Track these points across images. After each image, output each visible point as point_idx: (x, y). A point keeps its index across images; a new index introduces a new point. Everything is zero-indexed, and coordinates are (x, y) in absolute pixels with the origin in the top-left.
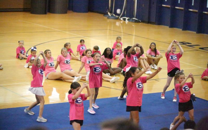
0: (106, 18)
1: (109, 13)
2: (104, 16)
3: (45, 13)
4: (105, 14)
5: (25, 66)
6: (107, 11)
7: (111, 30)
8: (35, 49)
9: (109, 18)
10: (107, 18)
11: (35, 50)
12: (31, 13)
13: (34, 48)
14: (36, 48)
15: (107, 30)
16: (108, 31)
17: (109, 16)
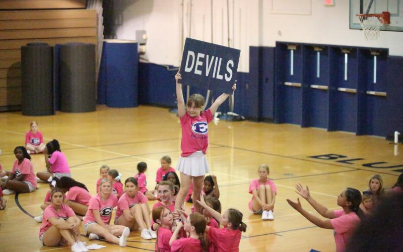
0: (174, 115)
2: (170, 111)
3: (52, 113)
4: (173, 108)
12: (24, 114)
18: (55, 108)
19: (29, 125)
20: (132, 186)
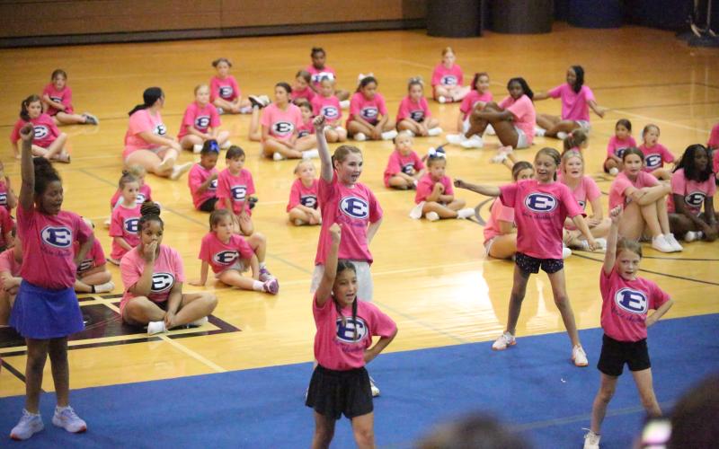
0: (683, 44)
1: (694, 28)
2: (676, 36)
3: (477, 33)
4: (683, 31)
5: (411, 215)
6: (687, 21)
7: (704, 85)
8: (439, 154)
9: (694, 42)
10: (686, 42)
11: (441, 158)
12: (430, 34)
13: (437, 151)
14: (442, 152)
15: (689, 83)
16: (693, 87)
17: (696, 37)
18: (482, 25)
19: (441, 53)
20: (637, 162)
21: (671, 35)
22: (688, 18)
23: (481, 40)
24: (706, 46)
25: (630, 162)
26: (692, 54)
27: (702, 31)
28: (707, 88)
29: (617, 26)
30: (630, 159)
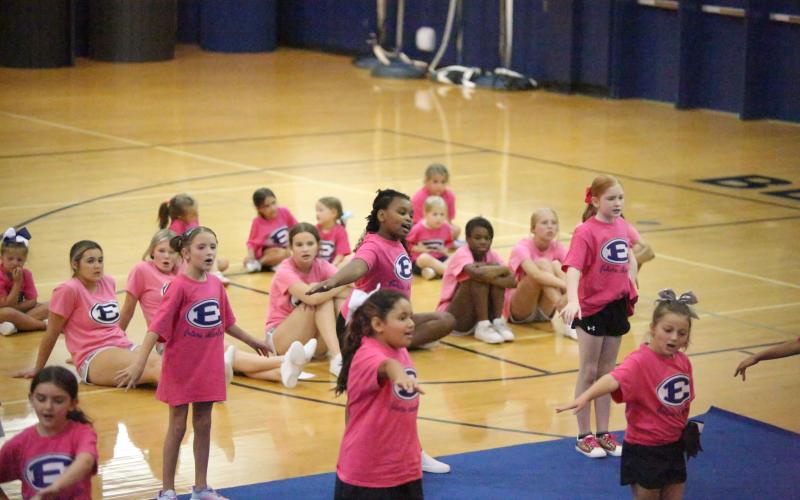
0: (364, 74)
1: (379, 52)
2: (353, 62)
4: (362, 55)
6: (369, 42)
7: (393, 132)
9: (379, 72)
10: (368, 72)
13: (18, 234)
15: (373, 131)
16: (378, 137)
17: (382, 65)
18: (73, 49)
20: (310, 244)
21: (346, 60)
22: (371, 38)
23: (72, 70)
24: (396, 76)
25: (300, 245)
26: (376, 88)
27: (391, 54)
28: (398, 138)
29: (271, 49)
30: (301, 240)
